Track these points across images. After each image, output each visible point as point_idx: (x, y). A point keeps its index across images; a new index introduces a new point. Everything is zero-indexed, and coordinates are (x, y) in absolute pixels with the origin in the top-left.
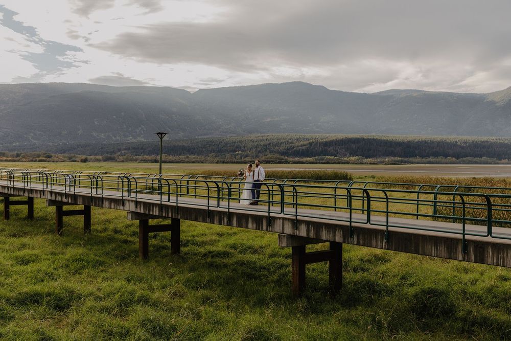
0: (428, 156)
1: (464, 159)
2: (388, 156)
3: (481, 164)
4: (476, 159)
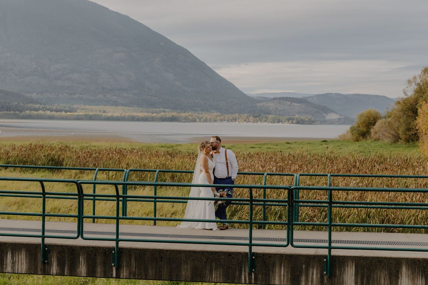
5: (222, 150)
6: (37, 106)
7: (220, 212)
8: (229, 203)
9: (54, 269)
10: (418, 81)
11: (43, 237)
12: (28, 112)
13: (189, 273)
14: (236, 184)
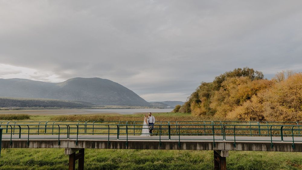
0: (32, 106)
1: (47, 107)
2: (13, 106)
3: (54, 109)
4: (52, 108)
5: (152, 116)
6: (95, 106)
7: (150, 132)
8: (153, 129)
9: (112, 147)
10: (190, 97)
11: (109, 139)
12: (93, 107)
13: (145, 147)
14: (155, 124)
